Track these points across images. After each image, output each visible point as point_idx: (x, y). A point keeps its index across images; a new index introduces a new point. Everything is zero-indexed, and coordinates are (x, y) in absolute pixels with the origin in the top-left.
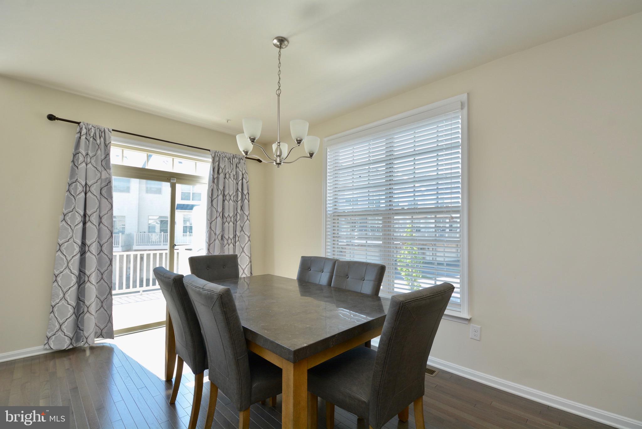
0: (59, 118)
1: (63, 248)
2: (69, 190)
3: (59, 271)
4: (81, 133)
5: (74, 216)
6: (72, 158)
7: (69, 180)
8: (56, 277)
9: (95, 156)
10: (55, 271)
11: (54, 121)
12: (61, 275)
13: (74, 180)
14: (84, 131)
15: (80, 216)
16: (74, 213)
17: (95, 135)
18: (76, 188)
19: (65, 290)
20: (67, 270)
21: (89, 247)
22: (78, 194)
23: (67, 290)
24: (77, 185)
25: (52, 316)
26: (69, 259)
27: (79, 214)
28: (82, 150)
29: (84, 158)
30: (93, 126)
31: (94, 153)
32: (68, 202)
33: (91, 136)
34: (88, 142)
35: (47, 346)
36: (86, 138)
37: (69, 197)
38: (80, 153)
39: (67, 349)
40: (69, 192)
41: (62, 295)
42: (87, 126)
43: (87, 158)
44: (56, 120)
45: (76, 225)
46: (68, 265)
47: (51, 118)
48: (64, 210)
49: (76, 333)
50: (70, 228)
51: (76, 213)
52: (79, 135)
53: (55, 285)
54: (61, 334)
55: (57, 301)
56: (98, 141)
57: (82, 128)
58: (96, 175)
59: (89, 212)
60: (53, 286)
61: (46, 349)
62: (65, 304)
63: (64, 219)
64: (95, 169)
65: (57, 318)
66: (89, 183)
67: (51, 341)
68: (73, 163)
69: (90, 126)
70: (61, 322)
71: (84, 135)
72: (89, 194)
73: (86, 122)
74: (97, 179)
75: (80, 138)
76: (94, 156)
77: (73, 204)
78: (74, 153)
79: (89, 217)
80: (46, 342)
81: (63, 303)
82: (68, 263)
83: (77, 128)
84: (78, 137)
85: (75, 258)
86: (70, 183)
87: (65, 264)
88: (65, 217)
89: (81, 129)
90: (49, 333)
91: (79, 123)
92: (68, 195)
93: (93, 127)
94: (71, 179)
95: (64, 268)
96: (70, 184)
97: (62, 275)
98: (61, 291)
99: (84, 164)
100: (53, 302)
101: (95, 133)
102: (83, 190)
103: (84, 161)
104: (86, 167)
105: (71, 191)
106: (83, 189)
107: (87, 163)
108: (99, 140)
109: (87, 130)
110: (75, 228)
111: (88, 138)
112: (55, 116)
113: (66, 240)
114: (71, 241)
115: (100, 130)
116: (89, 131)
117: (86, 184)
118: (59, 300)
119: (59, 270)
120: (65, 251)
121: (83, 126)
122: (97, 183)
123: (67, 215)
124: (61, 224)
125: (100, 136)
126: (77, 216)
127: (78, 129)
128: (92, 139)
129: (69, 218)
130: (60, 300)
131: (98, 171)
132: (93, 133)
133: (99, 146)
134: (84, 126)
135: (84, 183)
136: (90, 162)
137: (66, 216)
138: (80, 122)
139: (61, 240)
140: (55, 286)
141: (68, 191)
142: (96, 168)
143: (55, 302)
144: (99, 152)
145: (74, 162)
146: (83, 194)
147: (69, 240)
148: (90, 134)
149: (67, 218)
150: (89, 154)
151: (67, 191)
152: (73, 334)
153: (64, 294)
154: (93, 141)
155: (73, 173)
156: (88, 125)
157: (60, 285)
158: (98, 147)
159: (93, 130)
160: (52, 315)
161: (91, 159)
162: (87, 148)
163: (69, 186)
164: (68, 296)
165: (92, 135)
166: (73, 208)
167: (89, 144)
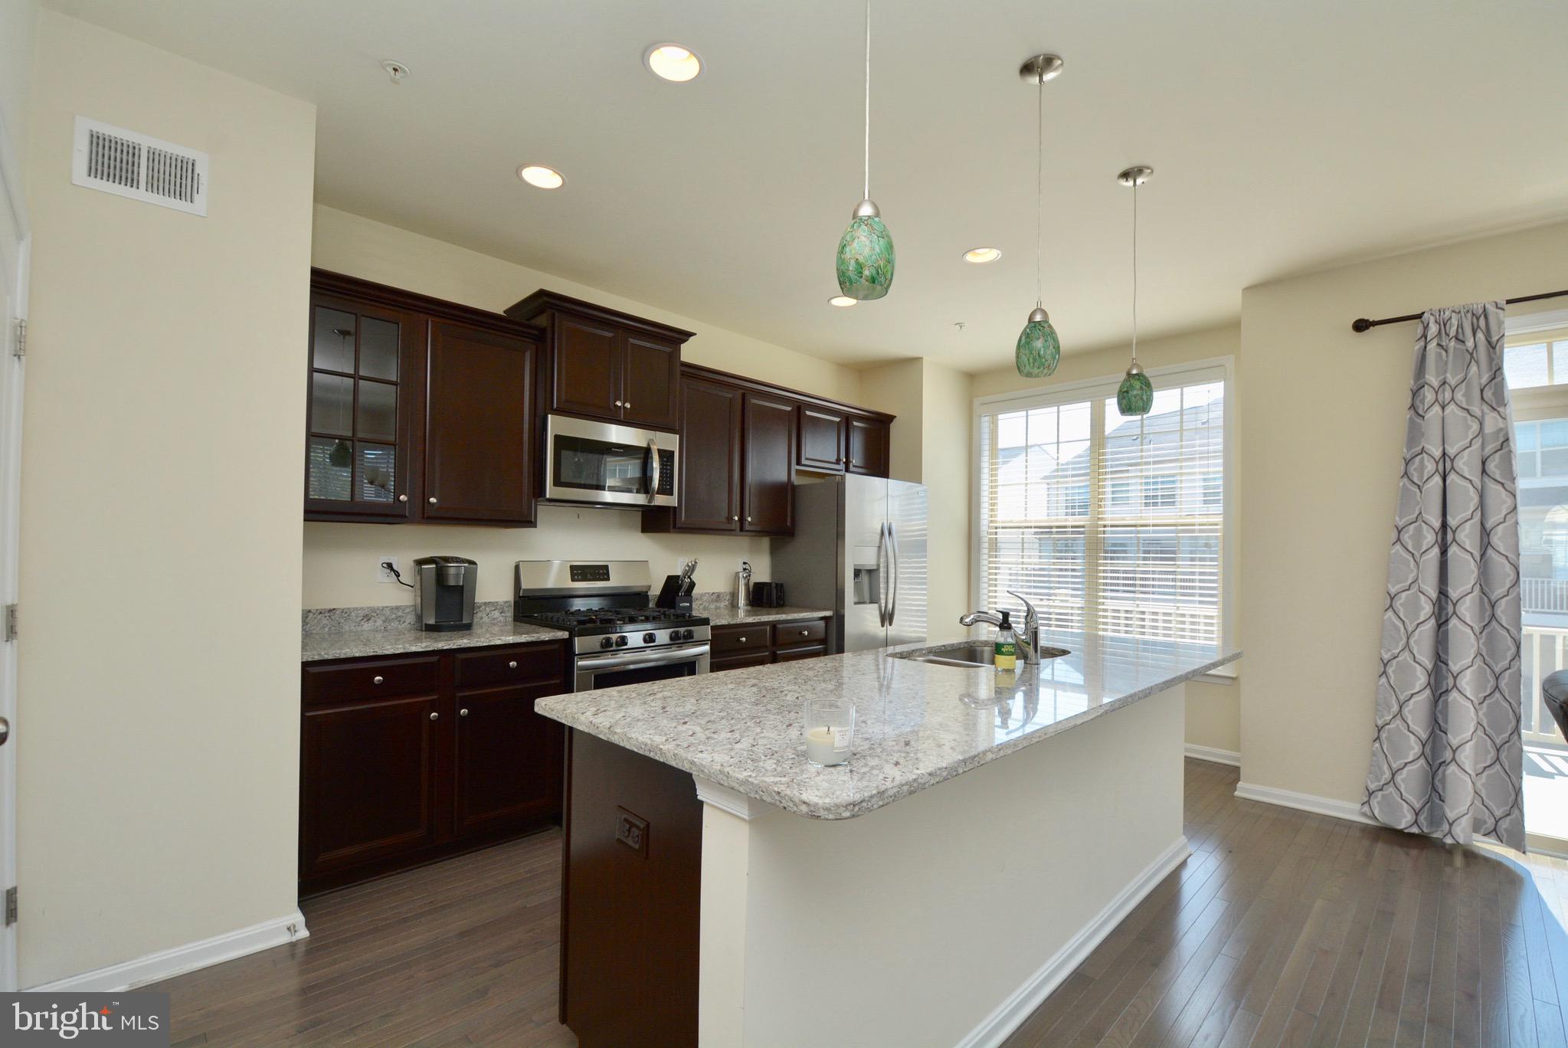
0: (1376, 320)
1: (1398, 604)
2: (1406, 473)
3: (1390, 653)
4: (1426, 338)
5: (1419, 530)
6: (1410, 400)
7: (1405, 450)
8: (1385, 665)
9: (1464, 383)
10: (1382, 651)
11: (1367, 331)
12: (1395, 662)
13: (1418, 449)
14: (1433, 329)
15: (1432, 531)
16: (1420, 525)
17: (1460, 330)
18: (1422, 467)
19: (1402, 698)
20: (1406, 653)
21: (1455, 605)
22: (1427, 480)
23: (1407, 699)
24: (1423, 459)
25: (1377, 748)
26: (1410, 629)
27: (1430, 526)
28: (1432, 378)
29: (1437, 393)
30: (1453, 311)
31: (1460, 376)
32: (1404, 501)
33: (1450, 337)
34: (1444, 353)
35: (1366, 809)
36: (1438, 344)
37: (1408, 489)
38: (1426, 386)
39: (1406, 831)
40: (1408, 477)
41: (1395, 708)
42: (1440, 315)
43: (1444, 391)
44: (1372, 328)
45: (1424, 553)
46: (1408, 642)
47: (1361, 326)
48: (1397, 518)
49: (1429, 804)
50: (1412, 559)
51: (1423, 524)
52: (1422, 343)
53: (1383, 683)
54: (1393, 792)
55: (1386, 718)
56: (1470, 344)
57: (1428, 324)
58: (1469, 427)
59: (1454, 519)
60: (1380, 683)
61: (1364, 814)
62: (1402, 728)
63: (1399, 539)
64: (1465, 414)
65: (1386, 756)
66: (1451, 451)
67: (1375, 801)
68: (1412, 412)
69: (1447, 313)
70: (1395, 766)
71: (1433, 338)
72: (1452, 478)
73: (1436, 307)
74: (1471, 437)
75: (1425, 347)
76: (1462, 382)
77: (1418, 503)
78: (1415, 388)
79: (1454, 532)
80: (1366, 799)
81: (1398, 725)
82: (1408, 638)
83: (1417, 327)
84: (1419, 349)
85: (1422, 628)
86: (1408, 457)
87: (1402, 640)
88: (1401, 535)
89: (1426, 327)
90: (1372, 783)
91: (1419, 316)
92: (1404, 485)
93: (1455, 312)
94: (1409, 448)
95: (1400, 648)
96: (1407, 460)
97: (1397, 662)
98: (1394, 697)
99: (1437, 408)
100: (1380, 719)
101: (1460, 326)
102: (1437, 470)
103: (1437, 400)
104: (1443, 412)
105: (1412, 474)
106: (1437, 466)
107: (1444, 402)
108: (1472, 339)
109: (1440, 325)
110: (1422, 559)
111: (1444, 344)
112: (1368, 320)
113: (1404, 586)
114: (1414, 589)
115: (1473, 314)
116: (1445, 325)
117: (1444, 454)
118: (1391, 717)
119: (1390, 650)
120: (1402, 610)
121: (1429, 319)
122: (1470, 446)
123: (1404, 530)
124: (1393, 551)
125: (1473, 329)
126: (1425, 533)
127: (1420, 331)
128: (1453, 343)
129: (1409, 537)
130: (1393, 718)
131: (1473, 416)
132: (1455, 328)
133: (1471, 354)
134: (1432, 319)
135: (1438, 454)
136: (1453, 399)
137: (1402, 533)
138: (1423, 313)
139: (1393, 587)
140: (1383, 685)
141: (1406, 476)
142: (1468, 410)
143: (1383, 720)
144: (1474, 368)
145: (1414, 408)
146: (1437, 479)
147: (1410, 586)
148: (1448, 332)
149: (1406, 537)
150: (1448, 381)
151: (1403, 476)
152: (1421, 802)
153: (1401, 707)
154: (1458, 346)
155: (1414, 434)
156: (1442, 313)
157: (1392, 684)
158: (1469, 356)
159: (1455, 322)
160: (1377, 745)
161: (1453, 391)
162: (1442, 368)
163: (1407, 464)
164: (1409, 712)
165: (1452, 333)
166: (1417, 513)
167: (1447, 356)
